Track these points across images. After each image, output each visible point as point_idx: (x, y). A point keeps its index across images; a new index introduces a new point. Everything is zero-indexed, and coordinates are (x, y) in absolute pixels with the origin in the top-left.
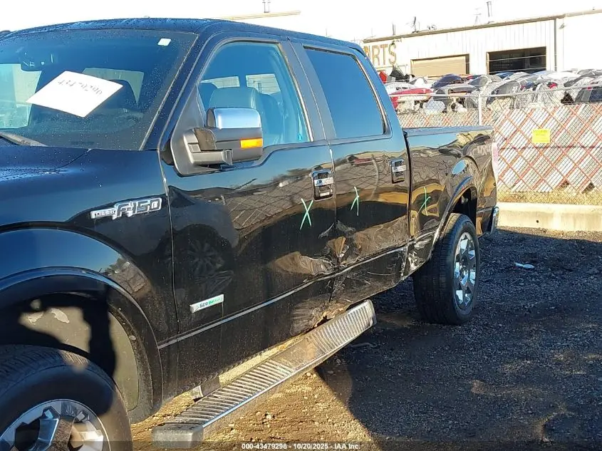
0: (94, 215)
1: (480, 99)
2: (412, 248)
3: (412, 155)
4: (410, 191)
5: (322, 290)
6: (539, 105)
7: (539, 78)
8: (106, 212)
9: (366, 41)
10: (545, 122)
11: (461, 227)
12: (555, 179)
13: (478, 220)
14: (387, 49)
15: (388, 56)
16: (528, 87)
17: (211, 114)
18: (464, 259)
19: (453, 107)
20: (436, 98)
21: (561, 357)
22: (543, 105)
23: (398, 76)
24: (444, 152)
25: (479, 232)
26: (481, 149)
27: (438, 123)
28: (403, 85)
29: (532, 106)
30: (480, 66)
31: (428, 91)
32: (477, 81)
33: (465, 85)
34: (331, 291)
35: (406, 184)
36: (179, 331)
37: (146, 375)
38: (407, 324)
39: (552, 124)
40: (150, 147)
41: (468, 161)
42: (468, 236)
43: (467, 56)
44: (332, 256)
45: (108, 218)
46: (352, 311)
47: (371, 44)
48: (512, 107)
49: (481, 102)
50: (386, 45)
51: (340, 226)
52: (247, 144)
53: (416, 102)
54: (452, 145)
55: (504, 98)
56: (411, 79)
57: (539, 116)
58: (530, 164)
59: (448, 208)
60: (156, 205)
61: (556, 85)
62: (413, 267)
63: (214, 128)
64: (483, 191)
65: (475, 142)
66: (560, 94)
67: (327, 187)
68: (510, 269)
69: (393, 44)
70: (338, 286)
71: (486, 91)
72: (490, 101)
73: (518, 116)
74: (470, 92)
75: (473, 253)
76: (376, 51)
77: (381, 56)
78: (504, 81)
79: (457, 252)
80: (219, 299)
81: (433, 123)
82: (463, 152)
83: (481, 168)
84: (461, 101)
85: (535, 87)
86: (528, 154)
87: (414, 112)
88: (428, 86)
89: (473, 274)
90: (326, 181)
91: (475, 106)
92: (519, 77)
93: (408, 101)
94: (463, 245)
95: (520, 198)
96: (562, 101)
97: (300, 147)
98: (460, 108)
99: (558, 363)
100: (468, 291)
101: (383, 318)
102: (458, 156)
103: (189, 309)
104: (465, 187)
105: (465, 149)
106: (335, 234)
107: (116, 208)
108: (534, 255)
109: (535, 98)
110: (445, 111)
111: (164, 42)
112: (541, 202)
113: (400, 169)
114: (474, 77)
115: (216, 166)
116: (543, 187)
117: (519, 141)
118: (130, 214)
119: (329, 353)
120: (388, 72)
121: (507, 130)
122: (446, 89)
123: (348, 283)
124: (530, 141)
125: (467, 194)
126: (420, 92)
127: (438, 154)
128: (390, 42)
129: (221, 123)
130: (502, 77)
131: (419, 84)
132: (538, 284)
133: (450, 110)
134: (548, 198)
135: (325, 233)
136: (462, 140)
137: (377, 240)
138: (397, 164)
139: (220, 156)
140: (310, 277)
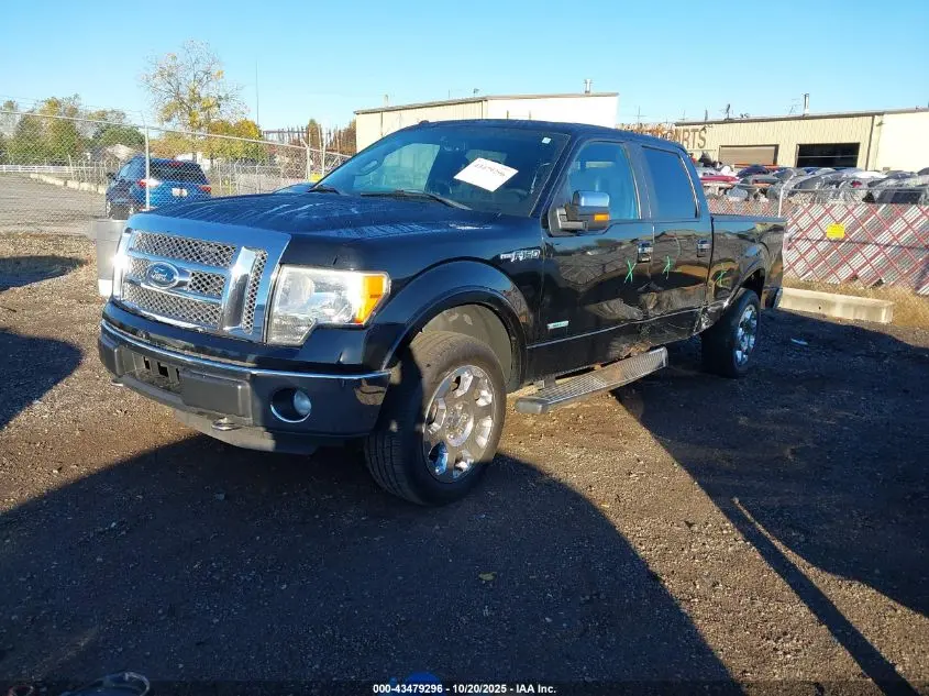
0: (502, 257)
1: (782, 193)
2: (705, 310)
3: (716, 237)
4: (709, 267)
5: (632, 331)
6: (840, 201)
7: (844, 176)
8: (509, 256)
9: (677, 124)
10: (843, 218)
11: (748, 300)
12: (845, 272)
13: (764, 297)
14: (697, 133)
15: (698, 140)
16: (831, 183)
17: (577, 195)
18: (747, 326)
19: (756, 196)
20: (740, 187)
21: (816, 410)
22: (843, 202)
23: (705, 161)
24: (742, 237)
25: (762, 306)
26: (774, 238)
27: (740, 211)
28: (709, 171)
29: (831, 202)
30: (788, 159)
31: (733, 179)
32: (783, 174)
33: (770, 176)
34: (639, 333)
35: (706, 260)
36: (539, 340)
37: (518, 364)
38: (692, 373)
39: (850, 220)
40: (535, 215)
41: (760, 247)
42: (754, 309)
43: (777, 146)
44: (643, 307)
45: (509, 259)
46: (651, 353)
47: (682, 128)
48: (812, 202)
49: (782, 195)
50: (697, 130)
51: (652, 285)
52: (599, 218)
53: (720, 189)
54: (751, 232)
55: (806, 192)
56: (718, 166)
57: (838, 212)
58: (822, 256)
59: (739, 283)
60: (535, 254)
61: (860, 184)
62: (704, 326)
63: (578, 205)
64: (771, 272)
65: (770, 230)
66: (862, 193)
67: (646, 255)
68: (786, 343)
69: (704, 129)
70: (645, 330)
71: (789, 184)
72: (792, 194)
73: (817, 210)
74: (774, 183)
75: (755, 322)
76: (686, 134)
77: (691, 140)
78: (809, 176)
79: (742, 320)
80: (565, 324)
81: (735, 211)
82: (758, 239)
83: (772, 254)
84: (764, 192)
85: (838, 185)
86: (821, 246)
87: (717, 198)
88: (734, 174)
89: (753, 340)
90: (648, 250)
91: (777, 198)
92: (825, 172)
93: (714, 187)
94: (747, 314)
95: (807, 286)
96: (863, 200)
97: (632, 222)
98: (763, 199)
99: (812, 414)
100: (746, 353)
101: (672, 367)
102: (753, 241)
103: (546, 327)
104: (755, 268)
105: (761, 236)
106: (648, 290)
107: (514, 254)
108: (812, 335)
109: (836, 196)
110: (747, 200)
111: (546, 140)
112: (827, 291)
113: (704, 246)
114: (780, 169)
115: (575, 232)
116: (832, 280)
117: (815, 234)
118: (521, 258)
119: (632, 379)
120: (697, 156)
121: (804, 222)
122: (751, 179)
123: (653, 330)
124: (825, 234)
125: (757, 273)
126: (726, 179)
127: (735, 237)
128: (700, 127)
129: (583, 202)
130: (808, 171)
131: (726, 171)
132: (809, 358)
133: (752, 199)
134: (834, 289)
135: (641, 289)
136: (759, 228)
137: (677, 300)
138: (703, 242)
139: (579, 225)
140: (626, 320)
